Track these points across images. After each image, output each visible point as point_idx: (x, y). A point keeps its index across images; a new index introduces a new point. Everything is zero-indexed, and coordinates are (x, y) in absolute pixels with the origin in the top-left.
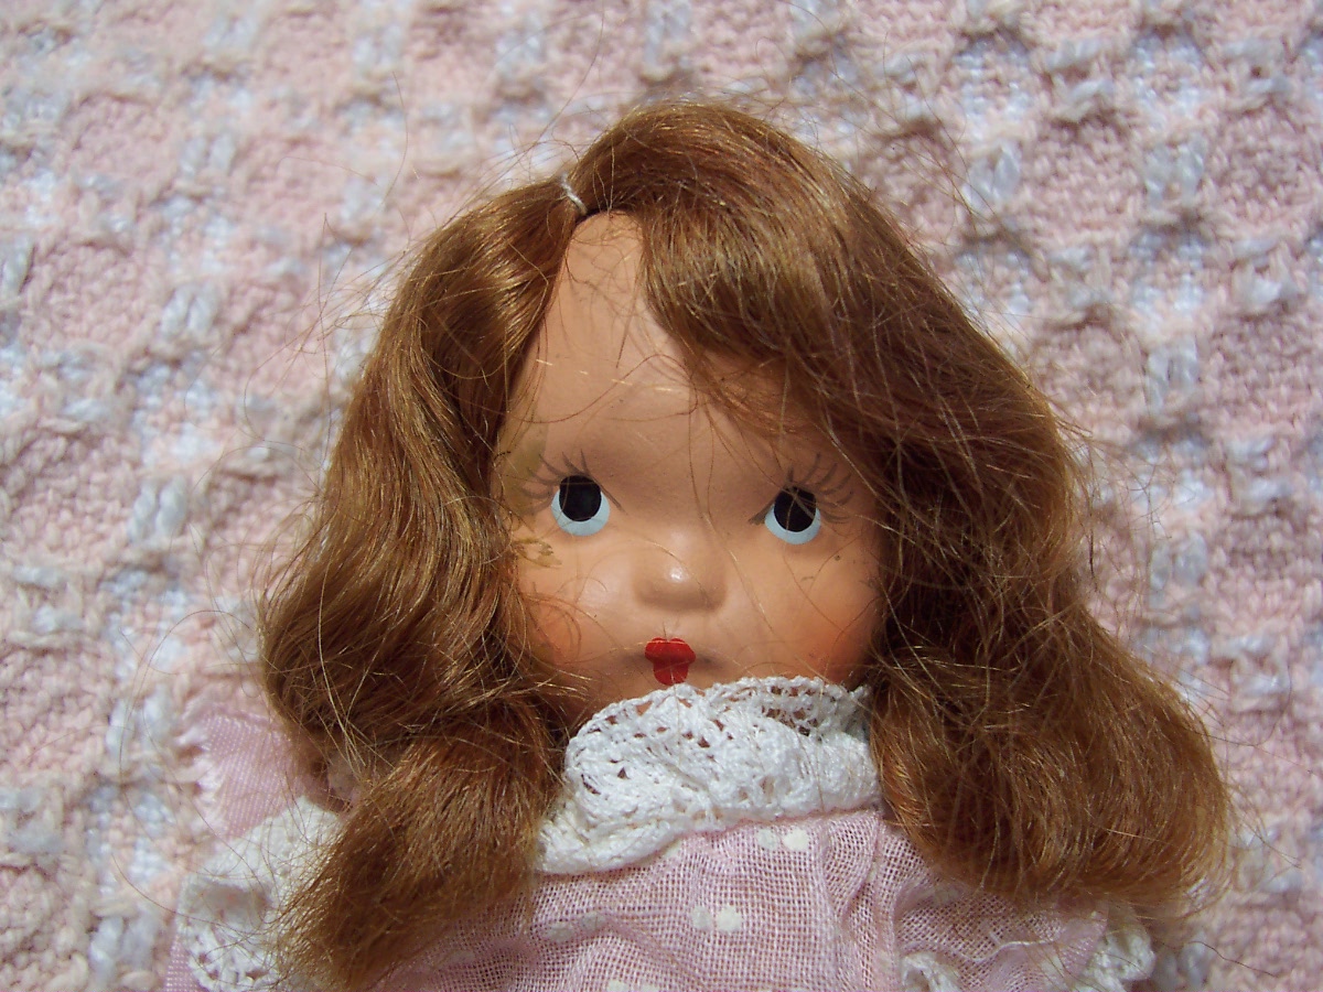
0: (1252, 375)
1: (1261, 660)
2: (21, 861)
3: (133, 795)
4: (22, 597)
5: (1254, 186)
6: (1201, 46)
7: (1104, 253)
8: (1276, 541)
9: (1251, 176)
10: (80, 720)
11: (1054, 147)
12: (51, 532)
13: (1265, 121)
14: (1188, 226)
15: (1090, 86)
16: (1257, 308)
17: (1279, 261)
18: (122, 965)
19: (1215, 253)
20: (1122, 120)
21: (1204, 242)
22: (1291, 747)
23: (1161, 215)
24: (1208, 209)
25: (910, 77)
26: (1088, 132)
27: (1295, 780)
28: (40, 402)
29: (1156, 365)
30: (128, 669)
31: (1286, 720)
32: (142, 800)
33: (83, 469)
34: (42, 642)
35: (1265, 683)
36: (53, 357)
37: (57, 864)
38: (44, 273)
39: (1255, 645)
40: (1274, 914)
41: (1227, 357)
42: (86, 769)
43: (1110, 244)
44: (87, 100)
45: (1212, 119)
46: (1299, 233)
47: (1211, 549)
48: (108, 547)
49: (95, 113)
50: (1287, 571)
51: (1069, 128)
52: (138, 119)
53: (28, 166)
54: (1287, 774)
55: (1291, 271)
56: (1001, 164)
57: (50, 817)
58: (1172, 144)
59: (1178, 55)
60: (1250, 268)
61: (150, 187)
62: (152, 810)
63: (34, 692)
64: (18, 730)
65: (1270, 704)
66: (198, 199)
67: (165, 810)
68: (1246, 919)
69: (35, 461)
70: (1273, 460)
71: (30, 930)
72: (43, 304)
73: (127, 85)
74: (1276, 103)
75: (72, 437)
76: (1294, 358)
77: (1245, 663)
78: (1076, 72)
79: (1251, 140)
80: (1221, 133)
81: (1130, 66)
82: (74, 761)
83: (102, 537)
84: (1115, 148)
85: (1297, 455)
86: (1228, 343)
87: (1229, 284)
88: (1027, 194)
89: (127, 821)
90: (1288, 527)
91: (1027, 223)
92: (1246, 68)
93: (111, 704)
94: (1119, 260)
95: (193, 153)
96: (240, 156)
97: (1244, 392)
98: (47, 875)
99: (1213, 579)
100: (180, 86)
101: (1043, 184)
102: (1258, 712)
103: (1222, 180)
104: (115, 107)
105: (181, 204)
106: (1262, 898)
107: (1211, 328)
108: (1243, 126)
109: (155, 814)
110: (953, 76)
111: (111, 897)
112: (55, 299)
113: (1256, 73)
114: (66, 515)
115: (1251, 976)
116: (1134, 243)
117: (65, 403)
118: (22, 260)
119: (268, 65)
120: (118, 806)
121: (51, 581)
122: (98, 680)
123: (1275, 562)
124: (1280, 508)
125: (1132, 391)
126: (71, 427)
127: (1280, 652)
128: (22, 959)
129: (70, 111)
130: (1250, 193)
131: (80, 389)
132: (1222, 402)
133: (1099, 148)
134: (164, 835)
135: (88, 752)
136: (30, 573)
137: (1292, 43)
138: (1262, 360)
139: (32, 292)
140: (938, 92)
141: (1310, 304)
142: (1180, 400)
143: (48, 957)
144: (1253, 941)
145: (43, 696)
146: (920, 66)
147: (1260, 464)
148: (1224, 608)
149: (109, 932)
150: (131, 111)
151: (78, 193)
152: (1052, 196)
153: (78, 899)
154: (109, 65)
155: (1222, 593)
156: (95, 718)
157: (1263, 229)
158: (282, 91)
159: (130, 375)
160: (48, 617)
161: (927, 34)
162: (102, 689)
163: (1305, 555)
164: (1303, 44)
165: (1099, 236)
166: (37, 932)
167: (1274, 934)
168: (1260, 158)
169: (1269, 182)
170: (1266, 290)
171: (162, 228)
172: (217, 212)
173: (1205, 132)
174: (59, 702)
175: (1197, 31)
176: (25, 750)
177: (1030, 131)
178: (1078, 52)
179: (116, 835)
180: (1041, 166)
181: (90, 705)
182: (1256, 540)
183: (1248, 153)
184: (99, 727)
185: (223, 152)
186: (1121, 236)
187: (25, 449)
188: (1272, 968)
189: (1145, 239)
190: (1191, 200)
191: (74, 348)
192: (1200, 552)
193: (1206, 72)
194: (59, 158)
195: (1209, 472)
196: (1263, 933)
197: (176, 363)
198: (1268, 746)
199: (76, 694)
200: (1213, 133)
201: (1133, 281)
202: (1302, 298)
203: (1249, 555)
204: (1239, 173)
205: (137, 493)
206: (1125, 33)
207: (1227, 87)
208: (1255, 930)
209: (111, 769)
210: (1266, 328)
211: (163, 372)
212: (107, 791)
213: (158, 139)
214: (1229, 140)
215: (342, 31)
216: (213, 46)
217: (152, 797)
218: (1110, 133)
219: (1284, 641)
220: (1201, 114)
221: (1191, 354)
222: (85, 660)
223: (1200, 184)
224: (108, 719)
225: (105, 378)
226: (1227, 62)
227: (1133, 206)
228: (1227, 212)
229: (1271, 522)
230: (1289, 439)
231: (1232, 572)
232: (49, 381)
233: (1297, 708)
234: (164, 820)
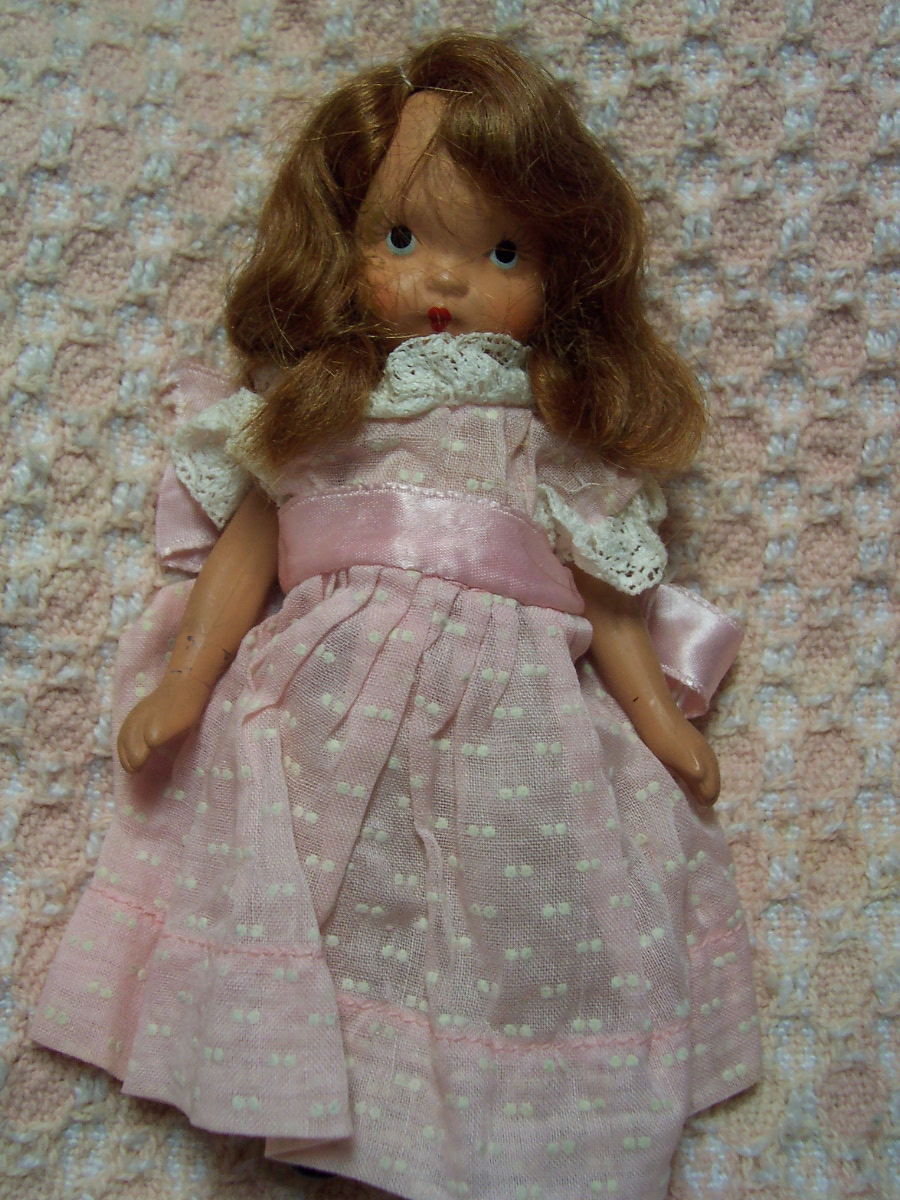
0: (741, 233)
1: (738, 390)
2: (78, 450)
3: (133, 422)
4: (75, 316)
5: (747, 129)
6: (723, 47)
7: (662, 162)
8: (750, 325)
9: (744, 123)
10: (106, 382)
11: (637, 101)
12: (88, 284)
13: (754, 92)
14: (708, 149)
15: (657, 68)
16: (743, 196)
17: (758, 170)
18: (130, 507)
19: (723, 164)
20: (674, 88)
21: (718, 158)
22: (752, 438)
23: (693, 141)
24: (719, 140)
25: (559, 57)
26: (656, 93)
27: (753, 456)
28: (82, 213)
29: (688, 224)
30: (129, 356)
31: (750, 423)
32: (137, 427)
33: (104, 250)
34: (87, 339)
35: (739, 401)
36: (87, 189)
37: (97, 454)
38: (81, 144)
39: (735, 381)
40: (737, 527)
41: (728, 222)
42: (110, 406)
43: (665, 156)
44: (94, 47)
45: (725, 90)
46: (769, 155)
47: (714, 328)
48: (119, 292)
49: (98, 54)
50: (756, 342)
51: (647, 91)
52: (121, 60)
53: (66, 84)
54: (749, 452)
55: (764, 175)
56: (608, 109)
57: (93, 429)
58: (702, 102)
59: (710, 52)
60: (741, 173)
61: (133, 98)
62: (141, 432)
63: (81, 366)
64: (74, 386)
65: (742, 413)
66: (158, 106)
67: (149, 432)
68: (721, 529)
69: (79, 245)
70: (750, 279)
71: (84, 486)
72: (80, 161)
73: (115, 39)
74: (761, 82)
75: (99, 233)
76: (764, 224)
77: (729, 390)
78: (651, 59)
79: (745, 103)
80: (729, 98)
81: (681, 58)
82: (103, 402)
83: (115, 287)
84: (671, 103)
85: (762, 278)
86: (728, 214)
87: (729, 183)
88: (622, 126)
89: (128, 438)
90: (756, 317)
91: (621, 142)
92: (745, 62)
93: (122, 374)
94: (671, 165)
95: (155, 80)
96: (180, 83)
97: (736, 242)
98: (91, 459)
99: (714, 344)
100: (142, 40)
101: (631, 121)
102: (734, 418)
103: (729, 124)
104: (109, 51)
105: (148, 109)
106: (731, 518)
107: (718, 205)
108: (742, 94)
109: (143, 434)
110: (584, 58)
111: (123, 473)
112: (86, 158)
113: (751, 65)
114: (95, 275)
115: (723, 560)
116: (679, 156)
117: (94, 215)
118: (69, 135)
119: (191, 30)
120: (124, 429)
121: (90, 308)
122: (114, 361)
123: (749, 337)
124: (752, 306)
125: (674, 238)
126: (98, 227)
127: (749, 385)
128: (80, 500)
129: (86, 53)
130: (744, 132)
131: (101, 208)
132: (723, 247)
133: (662, 102)
134: (148, 446)
135: (111, 398)
136: (79, 304)
137: (772, 48)
138: (747, 225)
139: (75, 153)
140: (574, 67)
141: (774, 195)
142: (700, 243)
143: (92, 501)
144: (724, 542)
145: (86, 369)
146: (565, 51)
147: (743, 282)
148: (720, 360)
149: (122, 490)
150: (117, 54)
151: (95, 100)
152: (635, 128)
153: (107, 472)
154: (103, 27)
155: (719, 351)
156: (113, 381)
157: (749, 153)
158: (201, 46)
159: (128, 201)
160: (88, 327)
161: (570, 33)
162: (117, 366)
163: (765, 333)
164: (780, 49)
165: (660, 152)
166: (87, 487)
167: (737, 538)
168: (750, 112)
169: (755, 127)
170: (750, 185)
171: (140, 121)
172: (168, 114)
173: (719, 97)
174: (95, 373)
175: (720, 39)
176: (78, 396)
177: (624, 91)
178: (651, 48)
179: (123, 444)
180: (630, 111)
181: (110, 374)
182: (738, 324)
183: (744, 110)
184: (115, 385)
185: (170, 80)
186: (672, 152)
187: (74, 239)
188: (734, 556)
189: (685, 155)
190: (711, 134)
191: (98, 185)
192: (708, 329)
193: (724, 63)
194: (83, 80)
195: (716, 286)
196: (730, 538)
197: (151, 195)
198: (740, 436)
199: (103, 368)
200: (724, 97)
201: (678, 177)
202: (769, 191)
203: (735, 332)
204: (738, 121)
205: (133, 264)
206: (679, 39)
207: (734, 72)
208: (726, 535)
209: (122, 408)
210: (749, 207)
211: (144, 200)
212: (119, 421)
213: (134, 71)
214: (733, 102)
215: (233, 11)
216: (160, 16)
217: (142, 425)
218: (669, 94)
219: (751, 379)
220: (719, 87)
221: (707, 219)
222: (108, 351)
223: (716, 126)
224: (120, 383)
225: (115, 202)
226: (736, 57)
227: (679, 136)
228: (730, 142)
229: (746, 314)
230: (759, 268)
231: (725, 341)
232: (86, 202)
233: (756, 417)
234: (147, 437)
